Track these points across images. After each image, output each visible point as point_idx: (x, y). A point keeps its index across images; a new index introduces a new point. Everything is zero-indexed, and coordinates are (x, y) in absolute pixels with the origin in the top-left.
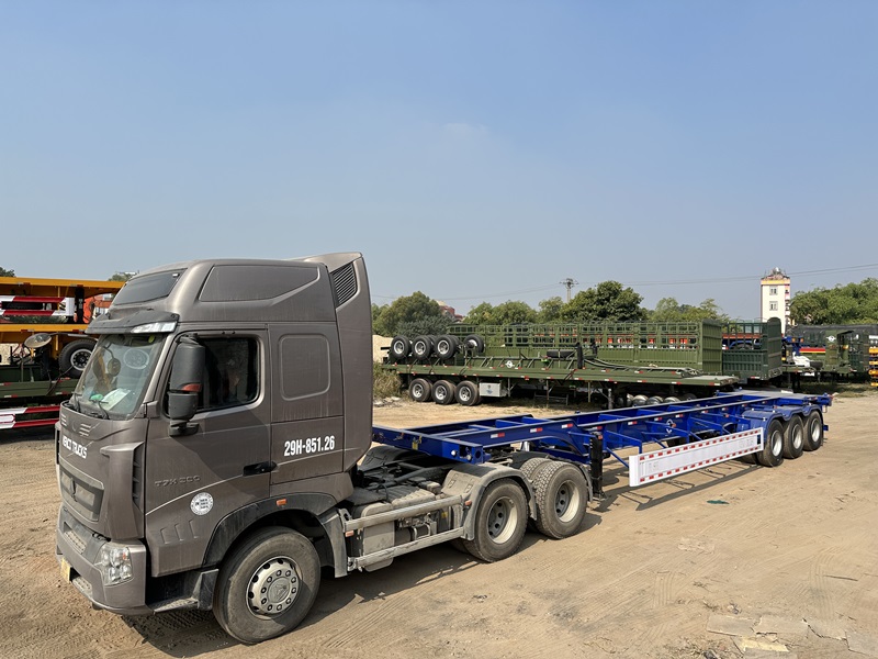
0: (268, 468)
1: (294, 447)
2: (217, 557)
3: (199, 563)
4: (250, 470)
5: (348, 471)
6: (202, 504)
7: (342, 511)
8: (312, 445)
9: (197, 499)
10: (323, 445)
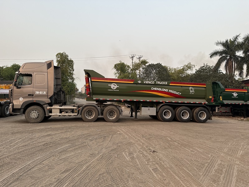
0: (33, 95)
1: (37, 93)
2: (23, 107)
3: (20, 107)
4: (29, 95)
5: (49, 98)
6: (21, 99)
7: (47, 105)
8: (41, 93)
9: (20, 98)
10: (43, 93)
